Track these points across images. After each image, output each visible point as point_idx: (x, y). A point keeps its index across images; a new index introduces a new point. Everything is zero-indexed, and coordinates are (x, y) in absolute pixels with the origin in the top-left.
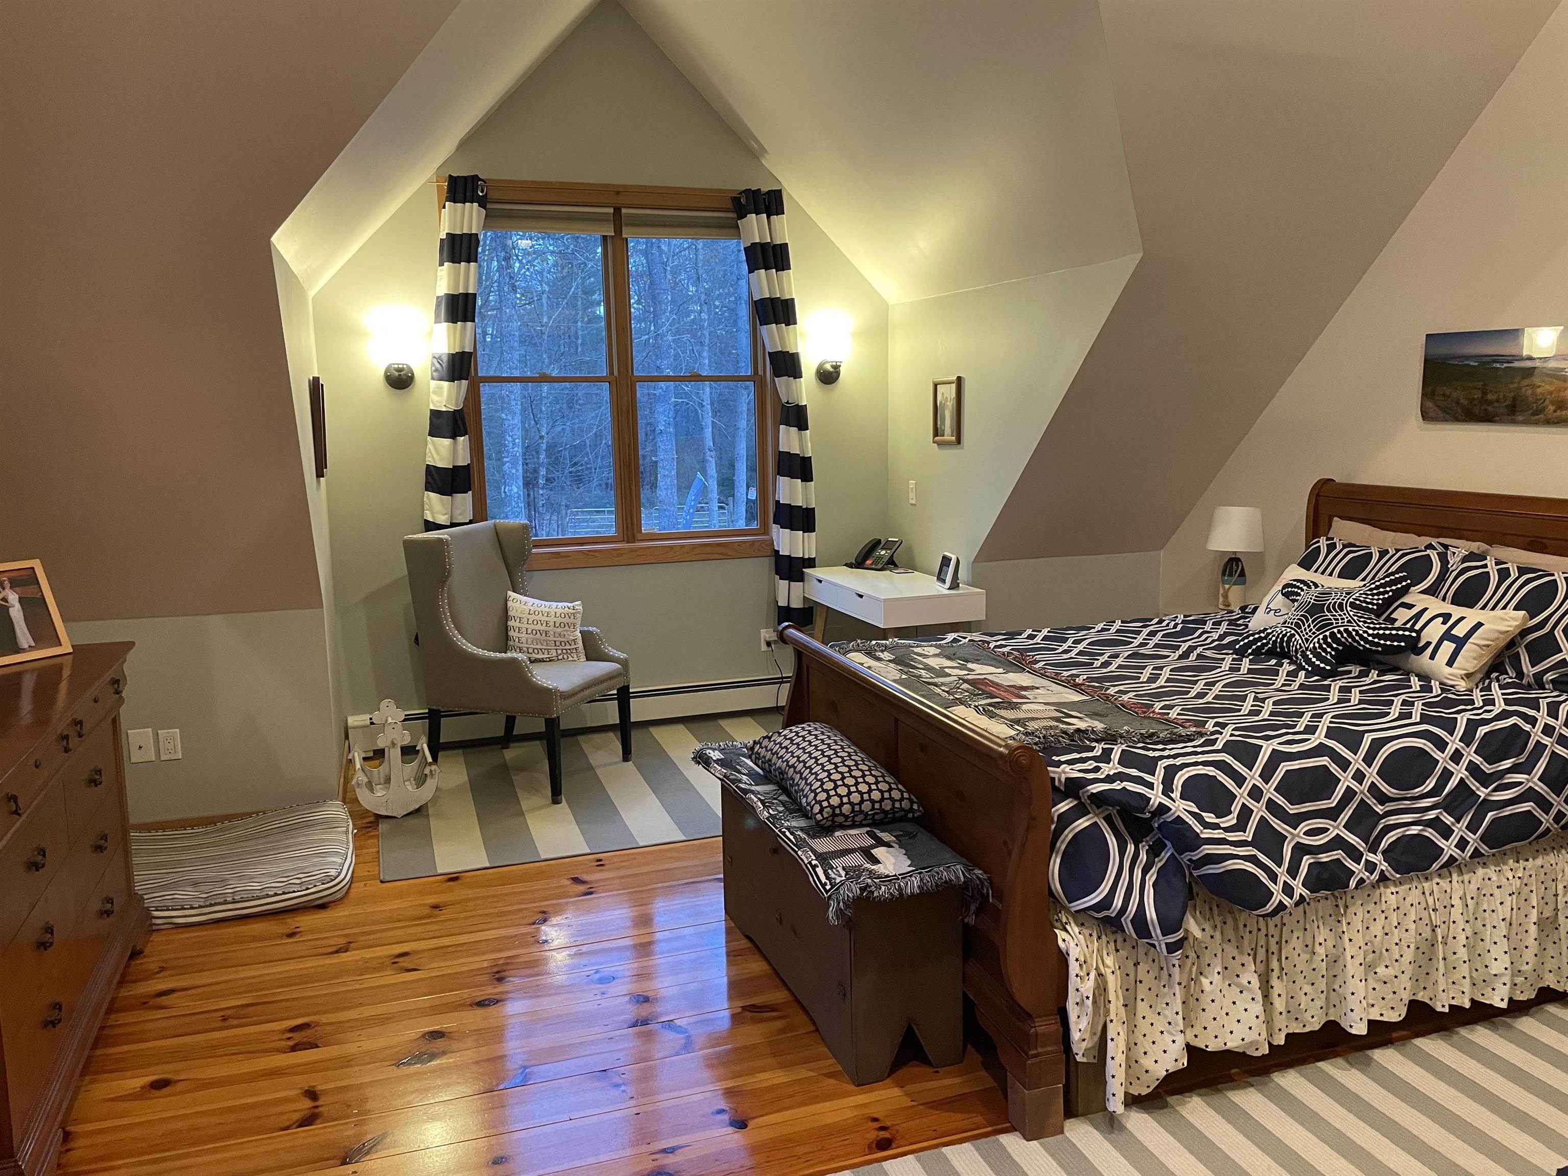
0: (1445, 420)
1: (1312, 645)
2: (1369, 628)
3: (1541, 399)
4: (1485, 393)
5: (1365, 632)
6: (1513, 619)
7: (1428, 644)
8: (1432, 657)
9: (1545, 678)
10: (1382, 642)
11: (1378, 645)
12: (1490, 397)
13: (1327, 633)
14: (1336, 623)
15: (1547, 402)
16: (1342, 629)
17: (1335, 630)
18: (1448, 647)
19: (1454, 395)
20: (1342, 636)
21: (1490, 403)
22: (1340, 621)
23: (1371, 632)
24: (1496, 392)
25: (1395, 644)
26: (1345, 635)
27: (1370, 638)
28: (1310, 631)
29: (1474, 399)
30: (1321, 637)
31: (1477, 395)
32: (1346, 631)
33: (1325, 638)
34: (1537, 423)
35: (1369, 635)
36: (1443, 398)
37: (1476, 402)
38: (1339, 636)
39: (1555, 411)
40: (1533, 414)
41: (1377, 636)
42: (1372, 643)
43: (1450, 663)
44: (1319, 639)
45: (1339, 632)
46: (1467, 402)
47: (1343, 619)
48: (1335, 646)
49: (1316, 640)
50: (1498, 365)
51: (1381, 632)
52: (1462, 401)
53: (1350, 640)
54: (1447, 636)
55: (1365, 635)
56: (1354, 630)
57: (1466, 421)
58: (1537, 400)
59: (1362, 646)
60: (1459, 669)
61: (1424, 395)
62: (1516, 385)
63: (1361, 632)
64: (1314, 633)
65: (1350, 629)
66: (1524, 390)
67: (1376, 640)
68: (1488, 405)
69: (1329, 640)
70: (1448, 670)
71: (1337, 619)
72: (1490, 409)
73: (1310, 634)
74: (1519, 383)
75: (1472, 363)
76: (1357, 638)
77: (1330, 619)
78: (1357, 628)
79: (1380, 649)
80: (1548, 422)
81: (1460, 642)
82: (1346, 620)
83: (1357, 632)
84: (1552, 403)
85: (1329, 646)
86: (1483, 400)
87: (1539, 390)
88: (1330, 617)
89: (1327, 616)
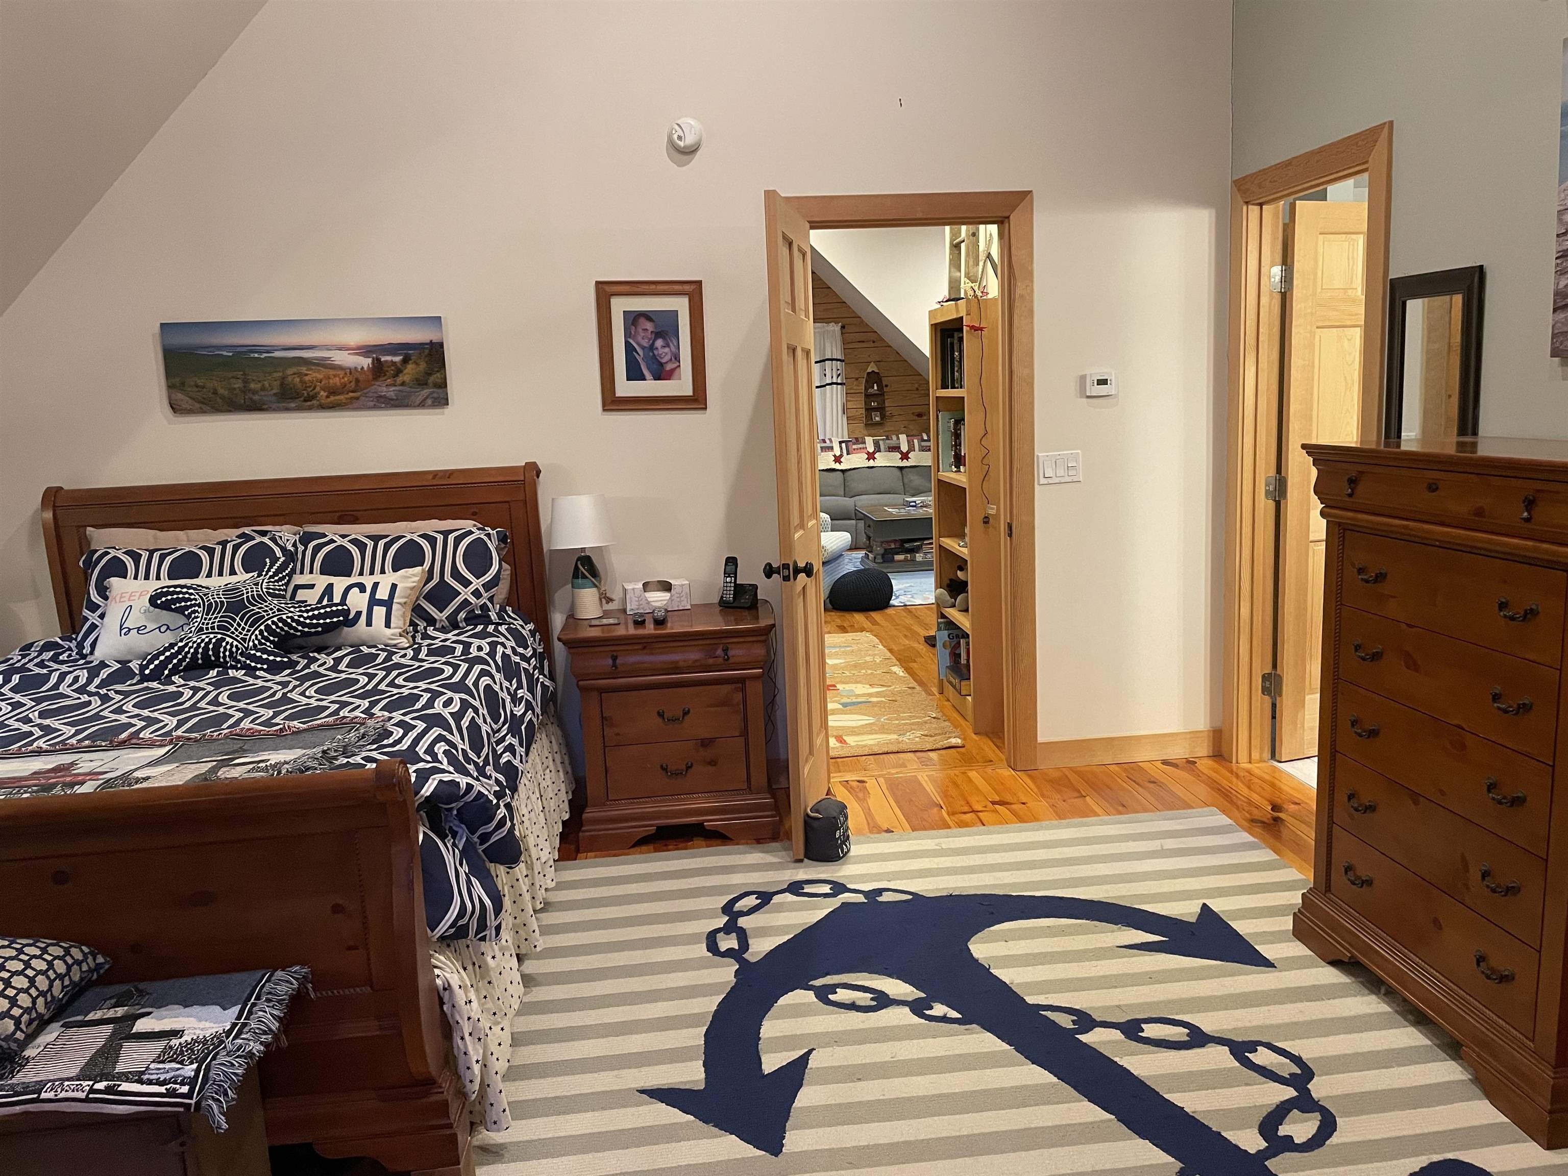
0: (203, 412)
1: (251, 644)
2: (303, 612)
3: (310, 387)
4: (245, 382)
5: (300, 616)
6: (414, 575)
7: (359, 614)
8: (369, 623)
9: (459, 617)
10: (321, 621)
11: (318, 625)
12: (252, 386)
13: (262, 627)
14: (267, 615)
15: (318, 389)
16: (275, 619)
17: (269, 622)
18: (379, 612)
19: (210, 385)
20: (278, 627)
21: (255, 392)
22: (270, 612)
23: (305, 615)
24: (259, 382)
25: (335, 620)
26: (280, 625)
27: (308, 621)
28: (243, 629)
29: (235, 389)
30: (257, 632)
31: (238, 384)
32: (280, 620)
33: (261, 632)
34: (310, 409)
35: (305, 619)
36: (195, 389)
37: (237, 391)
38: (274, 627)
39: (328, 397)
40: (305, 401)
41: (313, 617)
42: (310, 626)
43: (388, 625)
44: (256, 635)
45: (273, 622)
46: (227, 392)
47: (271, 609)
48: (272, 638)
49: (253, 637)
50: (256, 355)
51: (316, 612)
52: (221, 391)
53: (286, 628)
54: (373, 602)
55: (302, 619)
56: (288, 617)
57: (230, 411)
58: (306, 387)
59: (300, 631)
60: (395, 628)
61: (170, 387)
62: (280, 374)
63: (296, 618)
64: (249, 631)
65: (284, 617)
66: (290, 379)
67: (315, 621)
68: (253, 394)
69: (266, 634)
70: (388, 632)
71: (266, 611)
72: (256, 397)
73: (244, 633)
74: (283, 371)
75: (225, 353)
76: (294, 624)
77: (259, 613)
78: (290, 615)
79: (320, 629)
80: (323, 407)
81: (388, 604)
82: (275, 610)
83: (291, 618)
84: (323, 389)
85: (267, 640)
86: (245, 390)
87: (307, 378)
88: (258, 610)
89: (253, 610)
